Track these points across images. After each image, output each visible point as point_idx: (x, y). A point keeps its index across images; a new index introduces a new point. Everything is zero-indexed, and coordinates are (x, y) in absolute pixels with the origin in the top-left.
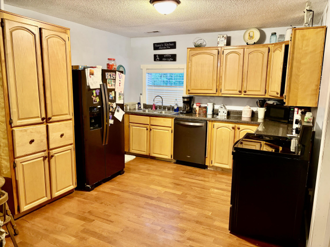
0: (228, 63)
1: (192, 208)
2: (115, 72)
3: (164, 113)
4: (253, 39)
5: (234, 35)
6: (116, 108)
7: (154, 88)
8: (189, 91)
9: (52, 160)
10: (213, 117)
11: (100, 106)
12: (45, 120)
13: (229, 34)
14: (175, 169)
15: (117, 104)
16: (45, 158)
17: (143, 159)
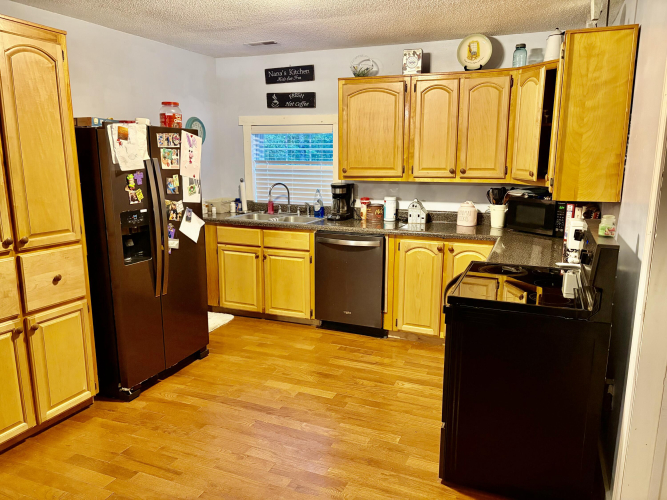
0: (426, 111)
1: (358, 429)
2: (178, 131)
3: (292, 219)
4: (478, 59)
5: (439, 49)
6: (183, 212)
7: (269, 166)
8: (345, 172)
9: (35, 339)
10: (397, 227)
11: (145, 211)
12: (11, 247)
13: (428, 47)
14: (320, 340)
15: (186, 205)
17: (252, 322)
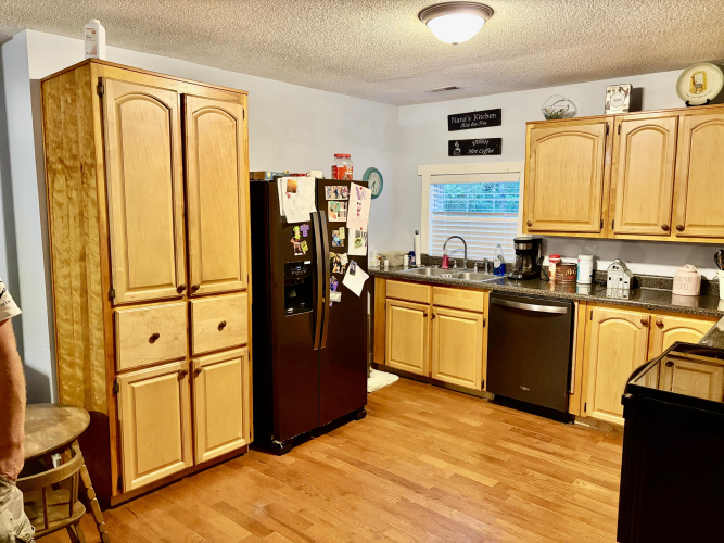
0: (632, 156)
2: (347, 183)
3: (467, 277)
4: (705, 92)
5: (652, 83)
6: (348, 265)
7: (446, 217)
8: (530, 225)
9: (199, 381)
10: (592, 292)
11: (309, 262)
12: (184, 292)
13: (637, 81)
14: (491, 416)
15: (350, 257)
16: (182, 374)
17: (416, 386)
